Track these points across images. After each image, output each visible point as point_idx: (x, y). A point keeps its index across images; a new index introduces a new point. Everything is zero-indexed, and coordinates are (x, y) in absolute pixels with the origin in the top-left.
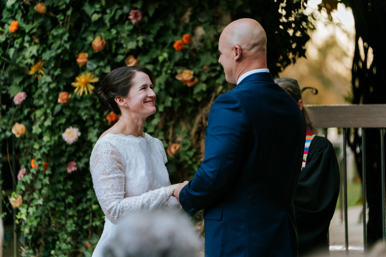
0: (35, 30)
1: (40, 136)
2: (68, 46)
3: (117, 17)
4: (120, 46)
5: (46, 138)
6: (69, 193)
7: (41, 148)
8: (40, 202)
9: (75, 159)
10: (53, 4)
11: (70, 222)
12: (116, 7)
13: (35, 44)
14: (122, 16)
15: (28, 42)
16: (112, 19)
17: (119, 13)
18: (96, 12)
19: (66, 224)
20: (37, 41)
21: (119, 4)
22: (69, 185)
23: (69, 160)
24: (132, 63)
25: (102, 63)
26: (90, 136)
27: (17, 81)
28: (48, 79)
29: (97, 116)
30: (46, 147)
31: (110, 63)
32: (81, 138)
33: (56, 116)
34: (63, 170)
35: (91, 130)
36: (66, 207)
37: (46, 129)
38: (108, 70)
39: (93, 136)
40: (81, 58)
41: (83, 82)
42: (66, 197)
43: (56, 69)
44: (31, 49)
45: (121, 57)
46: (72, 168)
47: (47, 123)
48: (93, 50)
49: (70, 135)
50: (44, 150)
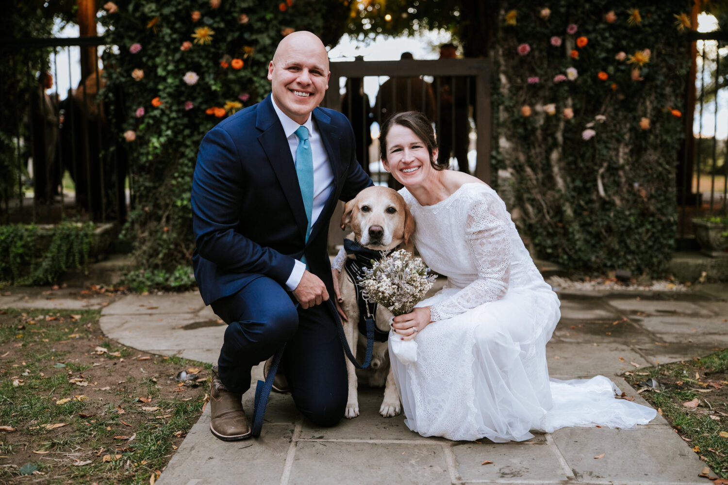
1: (164, 79)
4: (233, 5)
5: (170, 80)
6: (186, 126)
7: (165, 88)
8: (169, 133)
9: (191, 99)
11: (188, 150)
19: (185, 152)
22: (185, 121)
23: (187, 100)
24: (245, 19)
25: (217, 19)
26: (207, 79)
27: (133, 34)
28: (169, 31)
29: (211, 64)
30: (170, 87)
31: (223, 20)
32: (199, 81)
33: (177, 63)
34: (181, 107)
35: (206, 75)
36: (184, 138)
37: (169, 72)
38: (222, 25)
39: (210, 80)
40: (196, 15)
41: (202, 34)
42: (183, 130)
43: (174, 23)
44: (149, 6)
45: (236, 15)
46: (190, 106)
47: (171, 67)
48: (210, 7)
49: (191, 78)
50: (168, 90)
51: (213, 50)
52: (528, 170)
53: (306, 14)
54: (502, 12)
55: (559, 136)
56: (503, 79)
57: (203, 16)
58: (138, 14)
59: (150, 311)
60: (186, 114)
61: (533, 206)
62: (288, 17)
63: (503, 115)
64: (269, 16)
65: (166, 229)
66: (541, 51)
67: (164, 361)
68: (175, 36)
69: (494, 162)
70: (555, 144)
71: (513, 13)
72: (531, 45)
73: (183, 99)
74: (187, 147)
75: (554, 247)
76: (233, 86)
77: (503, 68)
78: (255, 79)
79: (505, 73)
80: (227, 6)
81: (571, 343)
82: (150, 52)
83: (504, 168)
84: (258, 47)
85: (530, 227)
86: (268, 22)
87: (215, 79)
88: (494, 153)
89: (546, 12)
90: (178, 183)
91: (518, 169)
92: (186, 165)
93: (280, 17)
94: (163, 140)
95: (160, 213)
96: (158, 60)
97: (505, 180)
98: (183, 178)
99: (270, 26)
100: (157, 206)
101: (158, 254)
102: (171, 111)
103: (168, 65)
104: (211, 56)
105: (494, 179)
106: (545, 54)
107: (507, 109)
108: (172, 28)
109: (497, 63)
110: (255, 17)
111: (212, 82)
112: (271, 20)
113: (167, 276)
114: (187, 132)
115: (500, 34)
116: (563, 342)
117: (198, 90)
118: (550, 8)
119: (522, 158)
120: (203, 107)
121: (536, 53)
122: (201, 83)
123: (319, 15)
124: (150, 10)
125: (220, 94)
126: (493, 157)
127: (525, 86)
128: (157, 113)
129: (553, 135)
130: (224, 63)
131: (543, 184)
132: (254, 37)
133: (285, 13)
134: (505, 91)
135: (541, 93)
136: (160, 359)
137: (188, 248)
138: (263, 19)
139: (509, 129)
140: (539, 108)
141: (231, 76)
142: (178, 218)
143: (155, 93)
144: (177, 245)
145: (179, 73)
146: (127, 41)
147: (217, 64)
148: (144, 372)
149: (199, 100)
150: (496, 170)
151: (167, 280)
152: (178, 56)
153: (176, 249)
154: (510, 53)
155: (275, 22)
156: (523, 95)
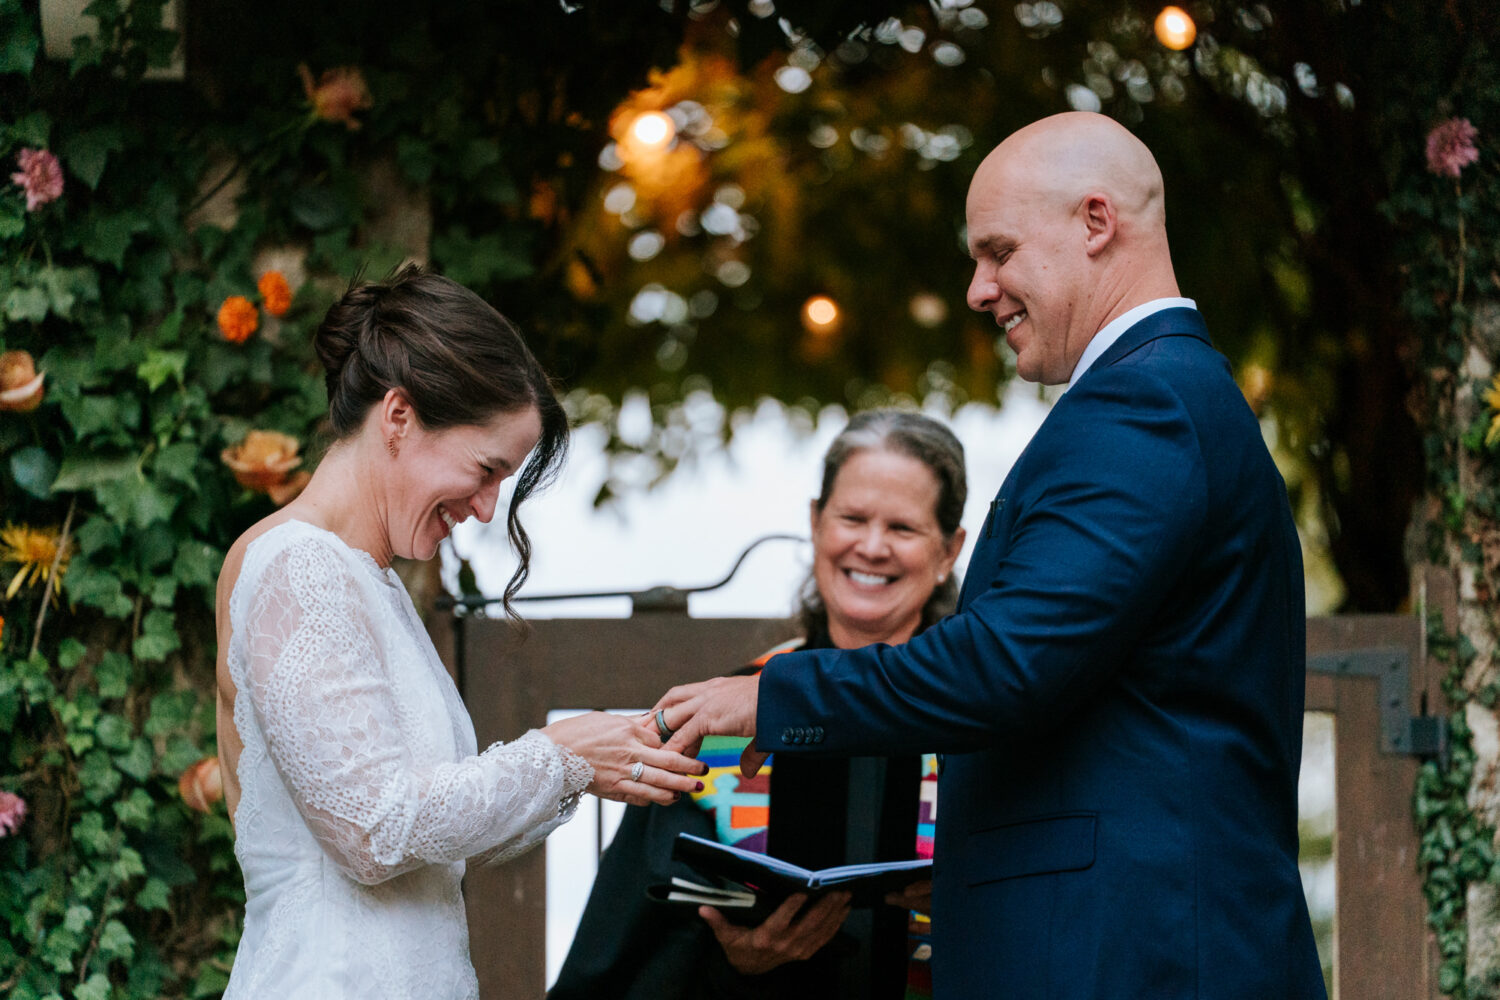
54: (1476, 366)
56: (1486, 733)
62: (263, 374)
64: (158, 367)
78: (68, 712)
84: (93, 536)
86: (150, 400)
93: (220, 371)
99: (162, 422)
110: (82, 372)
112: (170, 384)
132: (67, 482)
133: (248, 346)
138: (121, 382)
155: (190, 398)
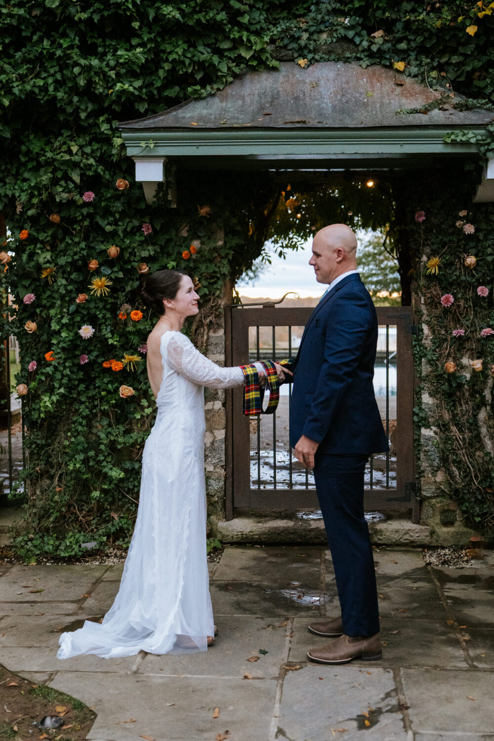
0: (49, 239)
1: (58, 333)
2: (85, 253)
3: (129, 229)
4: (133, 254)
5: (64, 334)
6: (81, 381)
7: (59, 343)
8: (62, 390)
9: (87, 352)
10: (70, 215)
11: (82, 407)
12: (127, 220)
13: (48, 250)
14: (133, 228)
15: (40, 249)
16: (125, 231)
17: (131, 225)
18: (108, 224)
19: (79, 409)
20: (49, 248)
21: (130, 217)
22: (81, 375)
23: (82, 353)
24: (145, 269)
25: (116, 269)
26: (104, 332)
27: (26, 283)
28: (64, 282)
29: (108, 315)
30: (64, 342)
31: (121, 269)
32: (94, 333)
33: (72, 315)
34: (76, 361)
35: (104, 327)
36: (79, 394)
37: (63, 325)
38: (121, 275)
39: (106, 332)
40: (93, 264)
41: (99, 285)
42: (78, 385)
43: (70, 273)
44: (44, 255)
45: (135, 264)
46: (85, 360)
47: (65, 320)
48: (108, 256)
49: (87, 331)
50: (62, 345)
51: (111, 300)
52: (454, 429)
53: (211, 261)
54: (424, 258)
55: (487, 394)
56: (426, 329)
57: (101, 265)
58: (33, 263)
59: (32, 597)
60: (81, 368)
61: (459, 469)
62: (192, 265)
63: (425, 369)
64: (171, 264)
65: (58, 489)
66: (466, 300)
67: (31, 691)
68: (70, 288)
69: (416, 419)
70: (483, 403)
71: (435, 260)
72: (454, 295)
73: (77, 353)
74: (82, 403)
75: (483, 515)
76: (132, 337)
77: (425, 318)
79: (428, 323)
80: (127, 255)
81: (484, 671)
82: (44, 302)
83: (428, 426)
85: (457, 491)
87: (112, 332)
88: (416, 410)
89: (471, 260)
90: (72, 442)
91: (443, 427)
92: (81, 424)
93: (183, 265)
94: (54, 398)
95: (53, 471)
96: (52, 312)
97: (429, 439)
98: (75, 437)
100: (49, 464)
101: (49, 517)
102: (65, 367)
103: (62, 317)
104: (108, 307)
105: (416, 437)
106: (471, 304)
107: (429, 362)
108: (66, 279)
109: (419, 312)
110: (156, 266)
111: (109, 335)
113: (57, 543)
114: (82, 387)
115: (422, 282)
116: (476, 669)
117: (95, 343)
118: (476, 255)
119: (447, 416)
120: (100, 360)
121: (462, 303)
122: (98, 334)
123: (225, 262)
124: (46, 260)
125: (118, 347)
126: (414, 414)
127: (449, 337)
128: (49, 370)
129: (480, 392)
130: (121, 315)
131: (471, 445)
134: (427, 343)
135: (467, 345)
136: (29, 688)
137: (81, 511)
139: (432, 384)
140: (465, 361)
141: (130, 328)
142: (71, 480)
143: (49, 346)
144: (69, 506)
145: (74, 326)
146: (20, 290)
147: (115, 315)
148: (7, 711)
149: (95, 353)
150: (419, 428)
151: (57, 548)
152: (73, 308)
153: (68, 511)
154: (433, 303)
156: (447, 348)
